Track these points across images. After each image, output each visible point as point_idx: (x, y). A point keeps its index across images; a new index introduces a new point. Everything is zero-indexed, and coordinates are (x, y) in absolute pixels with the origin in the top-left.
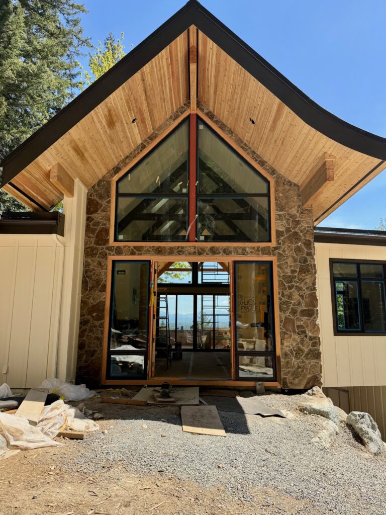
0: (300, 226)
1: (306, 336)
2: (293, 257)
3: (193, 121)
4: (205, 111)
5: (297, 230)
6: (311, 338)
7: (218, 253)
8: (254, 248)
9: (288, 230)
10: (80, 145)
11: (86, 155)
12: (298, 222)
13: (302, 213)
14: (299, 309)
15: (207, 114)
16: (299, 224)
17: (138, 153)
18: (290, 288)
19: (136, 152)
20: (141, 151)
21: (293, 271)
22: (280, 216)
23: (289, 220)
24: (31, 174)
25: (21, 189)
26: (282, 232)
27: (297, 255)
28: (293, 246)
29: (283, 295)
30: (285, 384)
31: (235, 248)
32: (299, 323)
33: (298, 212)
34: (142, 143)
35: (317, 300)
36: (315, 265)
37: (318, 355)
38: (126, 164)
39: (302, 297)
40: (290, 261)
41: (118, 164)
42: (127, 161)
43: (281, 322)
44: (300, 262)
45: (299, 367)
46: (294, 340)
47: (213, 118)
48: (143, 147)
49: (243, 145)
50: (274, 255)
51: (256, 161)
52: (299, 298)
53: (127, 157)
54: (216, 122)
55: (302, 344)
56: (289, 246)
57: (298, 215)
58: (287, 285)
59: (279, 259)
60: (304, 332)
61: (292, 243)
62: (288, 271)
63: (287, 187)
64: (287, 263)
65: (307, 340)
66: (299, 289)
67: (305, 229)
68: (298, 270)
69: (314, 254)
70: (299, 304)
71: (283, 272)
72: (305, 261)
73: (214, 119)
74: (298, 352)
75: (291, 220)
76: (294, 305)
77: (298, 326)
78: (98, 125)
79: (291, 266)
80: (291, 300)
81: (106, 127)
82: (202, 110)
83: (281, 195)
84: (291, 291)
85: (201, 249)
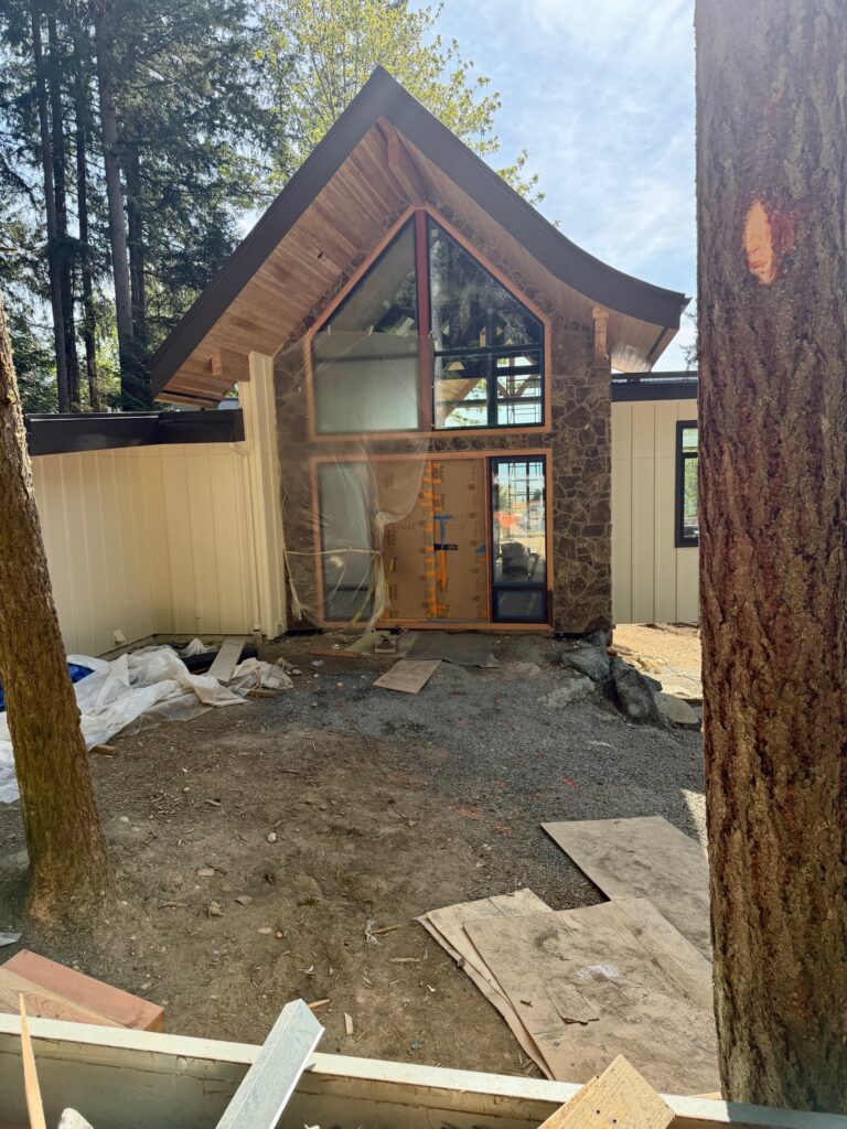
0: (589, 397)
1: (591, 564)
2: (577, 448)
3: (421, 223)
4: (439, 205)
5: (584, 404)
6: (598, 566)
8: (517, 436)
12: (585, 392)
13: (593, 376)
14: (582, 526)
15: (441, 211)
16: (588, 394)
17: (339, 291)
18: (571, 495)
19: (336, 289)
20: (343, 286)
21: (576, 470)
22: (558, 382)
23: (572, 388)
26: (562, 409)
27: (583, 444)
28: (577, 431)
29: (559, 507)
30: (558, 626)
31: (490, 437)
32: (581, 545)
33: (586, 375)
35: (609, 511)
36: (609, 459)
37: (606, 590)
38: (321, 311)
39: (587, 507)
40: (571, 454)
41: (311, 312)
42: (323, 305)
43: (555, 544)
44: (587, 455)
50: (548, 446)
52: (583, 509)
55: (584, 574)
56: (571, 431)
57: (586, 379)
58: (565, 491)
59: (555, 453)
60: (589, 557)
61: (576, 427)
62: (568, 469)
63: (572, 333)
64: (567, 457)
65: (591, 568)
66: (583, 496)
67: (597, 401)
68: (583, 467)
69: (610, 441)
70: (582, 518)
71: (561, 472)
75: (576, 387)
76: (575, 520)
77: (580, 551)
78: (266, 287)
79: (573, 462)
81: (278, 283)
82: (433, 204)
83: (561, 347)
84: (572, 499)
85: (440, 441)
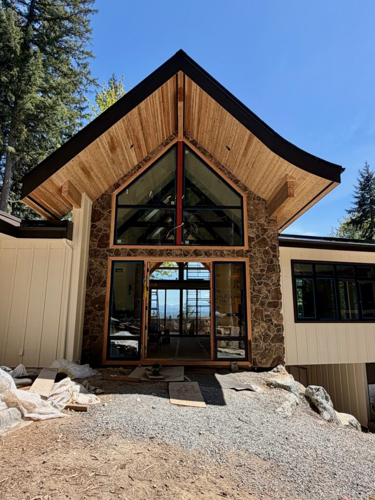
0: (267, 233)
1: (272, 324)
2: (262, 259)
3: (180, 147)
4: (190, 139)
5: (265, 236)
6: (276, 326)
7: (201, 255)
8: (230, 251)
9: (258, 236)
10: (87, 166)
11: (92, 174)
12: (265, 230)
13: (269, 222)
14: (267, 301)
15: (192, 142)
16: (267, 231)
17: (135, 172)
18: (260, 284)
19: (133, 171)
20: (137, 170)
21: (262, 270)
22: (251, 224)
23: (258, 228)
24: (46, 189)
25: (38, 201)
26: (253, 238)
27: (265, 257)
28: (262, 250)
29: (254, 290)
30: (255, 363)
31: (215, 251)
32: (266, 313)
33: (265, 222)
34: (138, 165)
35: (281, 294)
36: (279, 265)
37: (281, 339)
38: (124, 182)
39: (269, 291)
40: (259, 262)
41: (118, 181)
42: (126, 178)
43: (252, 312)
44: (267, 262)
45: (266, 349)
46: (263, 327)
47: (196, 145)
48: (139, 167)
49: (220, 167)
50: (247, 257)
51: (232, 179)
52: (267, 292)
53: (125, 176)
54: (199, 148)
55: (269, 330)
56: (259, 250)
57: (266, 224)
58: (257, 281)
59: (251, 261)
60: (271, 320)
61: (261, 247)
62: (258, 270)
63: (257, 201)
64: (257, 263)
65: (273, 327)
66: (266, 285)
67: (271, 235)
68: (266, 269)
69: (279, 256)
70: (267, 297)
71: (254, 271)
72: (272, 262)
73: (198, 146)
74: (266, 337)
75: (260, 228)
76: (262, 298)
77: (266, 316)
78: (103, 150)
79: (260, 266)
80: (261, 294)
81: (109, 151)
82: (188, 139)
83: (252, 207)
84: (261, 286)
85: (186, 251)
